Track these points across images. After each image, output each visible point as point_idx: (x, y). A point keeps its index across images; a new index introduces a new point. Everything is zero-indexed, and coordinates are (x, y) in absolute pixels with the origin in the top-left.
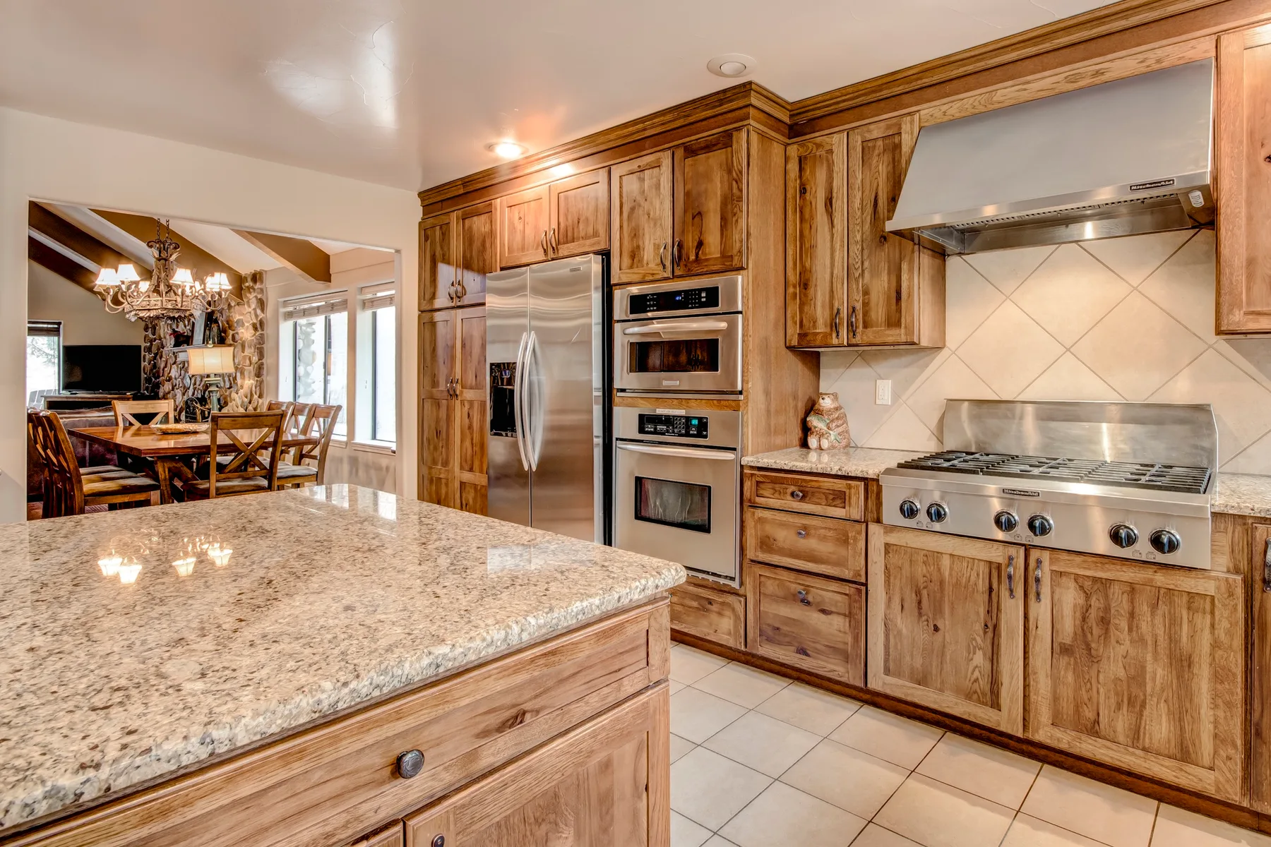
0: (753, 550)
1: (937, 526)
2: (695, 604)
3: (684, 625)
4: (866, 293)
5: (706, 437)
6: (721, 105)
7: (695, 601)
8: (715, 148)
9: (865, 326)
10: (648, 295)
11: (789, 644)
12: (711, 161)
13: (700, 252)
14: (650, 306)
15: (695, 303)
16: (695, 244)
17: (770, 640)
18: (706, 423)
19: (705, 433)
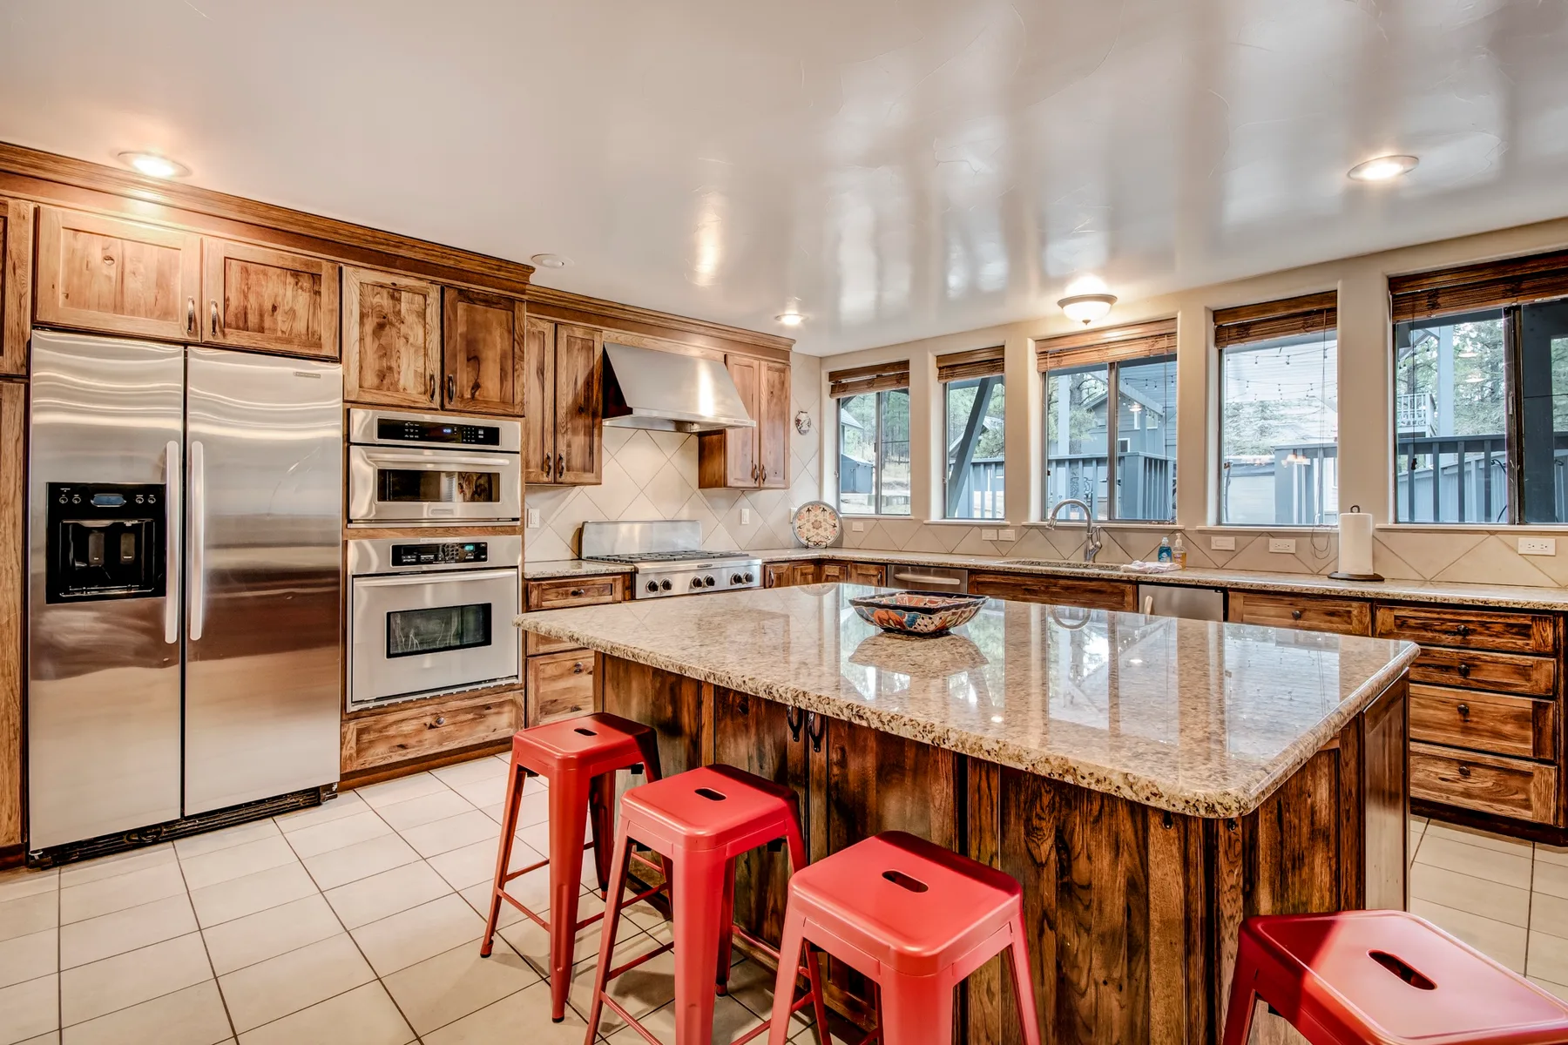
0: (534, 646)
1: (668, 593)
2: (471, 716)
3: (457, 742)
4: (569, 446)
5: (485, 560)
6: (498, 270)
7: (469, 713)
8: (495, 306)
9: (568, 470)
10: (407, 422)
11: (565, 708)
12: (489, 315)
13: (477, 393)
14: (409, 433)
15: (471, 438)
16: (471, 384)
17: (548, 713)
18: (485, 548)
19: (483, 557)
